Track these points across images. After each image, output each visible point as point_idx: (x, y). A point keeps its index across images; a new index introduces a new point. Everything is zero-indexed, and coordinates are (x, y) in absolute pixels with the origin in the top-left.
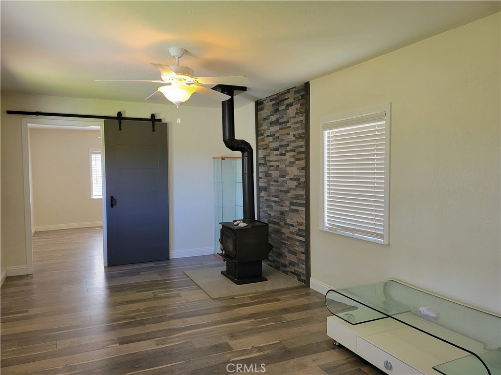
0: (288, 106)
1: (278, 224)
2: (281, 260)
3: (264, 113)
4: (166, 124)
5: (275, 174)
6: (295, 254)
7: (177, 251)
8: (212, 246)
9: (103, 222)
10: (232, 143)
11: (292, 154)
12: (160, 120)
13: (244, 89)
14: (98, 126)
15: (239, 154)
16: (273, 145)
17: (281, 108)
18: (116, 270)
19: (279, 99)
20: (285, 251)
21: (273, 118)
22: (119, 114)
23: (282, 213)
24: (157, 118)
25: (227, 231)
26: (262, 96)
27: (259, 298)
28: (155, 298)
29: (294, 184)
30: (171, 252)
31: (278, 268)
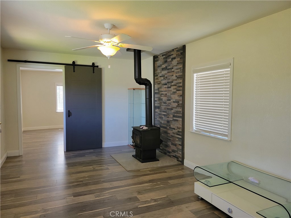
0: (173, 59)
1: (166, 128)
2: (167, 149)
3: (158, 63)
4: (101, 69)
5: (164, 99)
6: (176, 145)
7: (106, 143)
8: (127, 140)
9: (64, 125)
10: (140, 80)
11: (175, 87)
12: (97, 66)
14: (61, 70)
15: (143, 87)
16: (164, 82)
17: (168, 60)
18: (71, 154)
19: (167, 55)
20: (170, 143)
21: (164, 66)
22: (74, 62)
23: (168, 122)
24: (96, 65)
25: (136, 132)
26: (157, 53)
27: (155, 171)
28: (94, 170)
29: (175, 105)
30: (103, 143)
31: (165, 154)
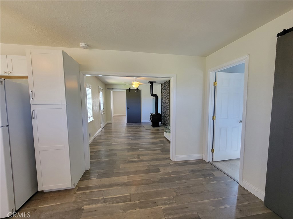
0: (167, 85)
1: (164, 114)
2: (165, 123)
4: (140, 90)
5: (164, 102)
6: (167, 121)
10: (153, 95)
11: (167, 97)
12: (139, 89)
13: (155, 82)
14: (125, 90)
15: (155, 97)
16: (164, 95)
17: (165, 86)
19: (165, 83)
20: (166, 121)
21: (164, 88)
22: (130, 88)
23: (165, 112)
24: (138, 89)
26: (162, 83)
29: (167, 104)
30: (141, 121)
31: (165, 125)
